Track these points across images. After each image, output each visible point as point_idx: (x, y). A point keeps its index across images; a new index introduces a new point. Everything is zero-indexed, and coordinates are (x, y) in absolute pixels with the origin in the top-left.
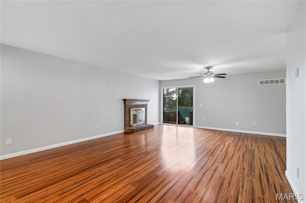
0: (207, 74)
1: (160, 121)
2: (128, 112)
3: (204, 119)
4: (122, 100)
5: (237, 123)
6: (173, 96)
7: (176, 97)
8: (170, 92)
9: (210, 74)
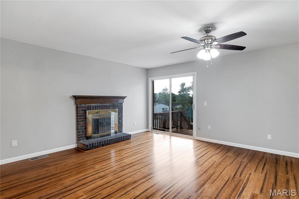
0: (204, 40)
1: (147, 127)
2: (82, 116)
3: (210, 126)
4: (71, 97)
5: (269, 137)
6: (189, 93)
7: (192, 93)
8: (185, 88)
9: (210, 40)
